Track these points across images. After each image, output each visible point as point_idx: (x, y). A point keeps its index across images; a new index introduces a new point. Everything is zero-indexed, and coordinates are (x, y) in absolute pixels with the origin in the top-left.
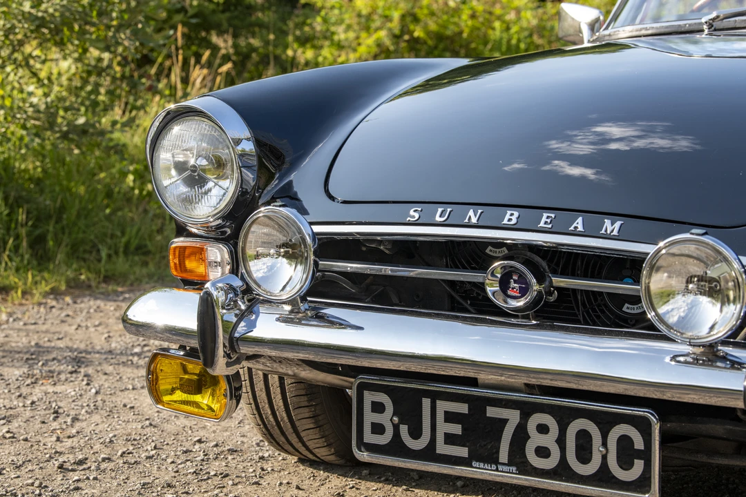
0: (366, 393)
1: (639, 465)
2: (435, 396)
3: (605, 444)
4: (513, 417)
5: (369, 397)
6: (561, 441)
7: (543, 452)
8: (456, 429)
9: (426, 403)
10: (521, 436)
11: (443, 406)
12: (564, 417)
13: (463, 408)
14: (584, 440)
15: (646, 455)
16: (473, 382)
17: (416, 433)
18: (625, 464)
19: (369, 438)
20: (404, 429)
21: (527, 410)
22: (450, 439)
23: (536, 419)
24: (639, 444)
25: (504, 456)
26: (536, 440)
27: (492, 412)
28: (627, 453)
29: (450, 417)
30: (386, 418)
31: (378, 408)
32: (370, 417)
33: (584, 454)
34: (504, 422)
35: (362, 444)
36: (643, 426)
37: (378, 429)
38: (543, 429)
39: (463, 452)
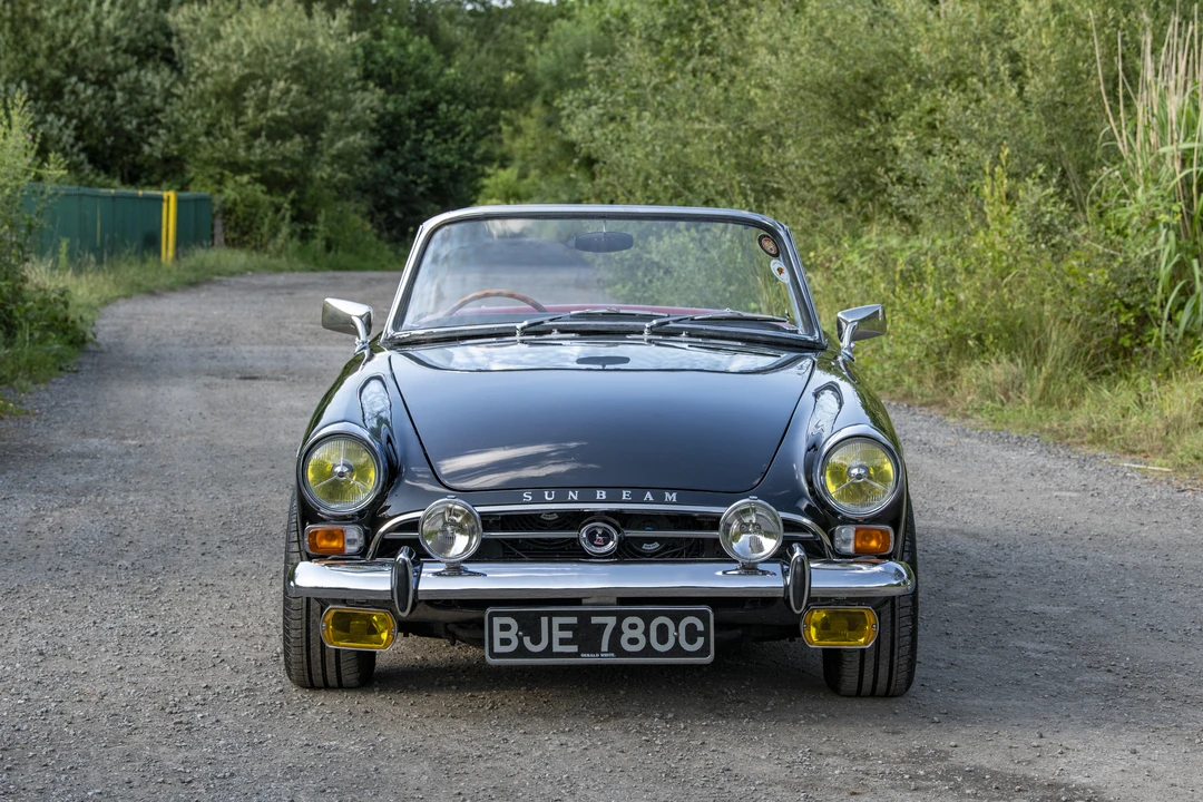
0: (495, 619)
1: (700, 641)
2: (551, 615)
3: (677, 630)
4: (611, 621)
5: (497, 621)
6: (646, 633)
7: (633, 641)
8: (569, 634)
9: (544, 620)
10: (617, 632)
11: (557, 621)
12: (648, 618)
13: (574, 620)
14: (662, 629)
15: (705, 634)
16: (577, 602)
17: (536, 641)
18: (691, 640)
19: (498, 648)
20: (527, 640)
21: (621, 616)
22: (563, 642)
23: (629, 620)
24: (700, 627)
25: (605, 647)
26: (628, 634)
27: (595, 620)
28: (692, 634)
29: (563, 627)
30: (511, 635)
31: (505, 628)
32: (498, 635)
33: (663, 638)
34: (603, 626)
35: (493, 655)
36: (703, 617)
37: (505, 642)
38: (633, 627)
39: (574, 649)
